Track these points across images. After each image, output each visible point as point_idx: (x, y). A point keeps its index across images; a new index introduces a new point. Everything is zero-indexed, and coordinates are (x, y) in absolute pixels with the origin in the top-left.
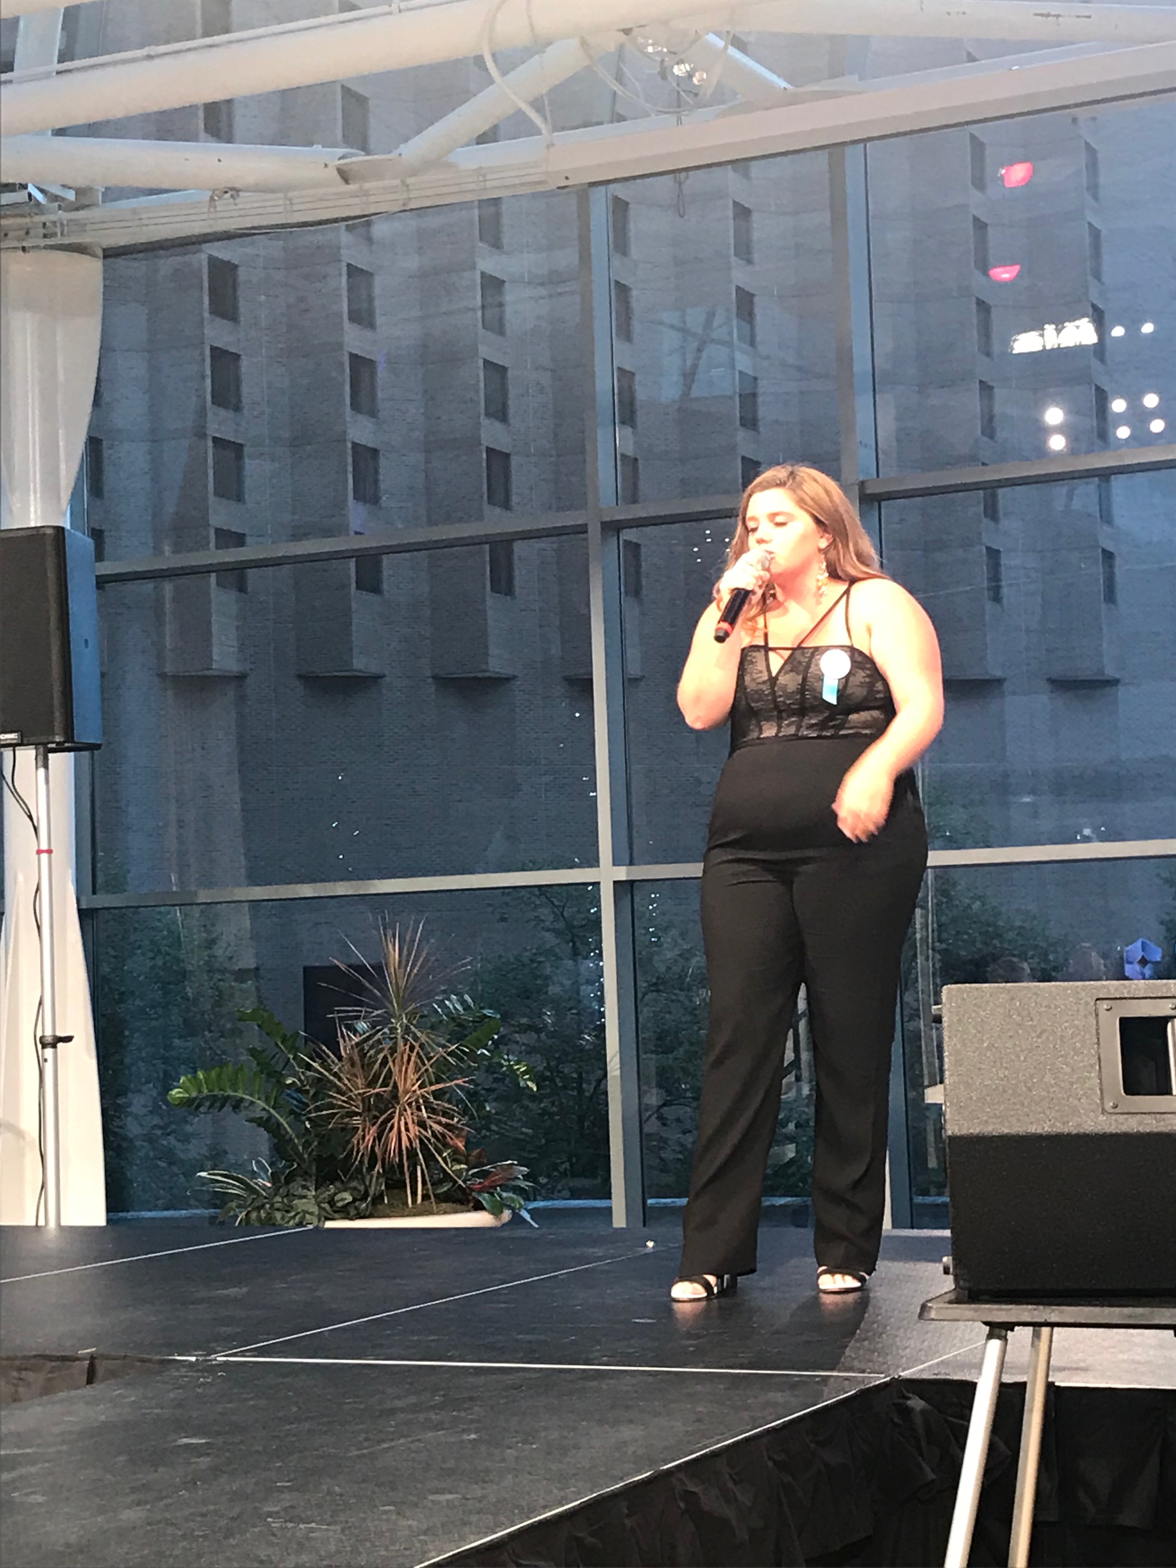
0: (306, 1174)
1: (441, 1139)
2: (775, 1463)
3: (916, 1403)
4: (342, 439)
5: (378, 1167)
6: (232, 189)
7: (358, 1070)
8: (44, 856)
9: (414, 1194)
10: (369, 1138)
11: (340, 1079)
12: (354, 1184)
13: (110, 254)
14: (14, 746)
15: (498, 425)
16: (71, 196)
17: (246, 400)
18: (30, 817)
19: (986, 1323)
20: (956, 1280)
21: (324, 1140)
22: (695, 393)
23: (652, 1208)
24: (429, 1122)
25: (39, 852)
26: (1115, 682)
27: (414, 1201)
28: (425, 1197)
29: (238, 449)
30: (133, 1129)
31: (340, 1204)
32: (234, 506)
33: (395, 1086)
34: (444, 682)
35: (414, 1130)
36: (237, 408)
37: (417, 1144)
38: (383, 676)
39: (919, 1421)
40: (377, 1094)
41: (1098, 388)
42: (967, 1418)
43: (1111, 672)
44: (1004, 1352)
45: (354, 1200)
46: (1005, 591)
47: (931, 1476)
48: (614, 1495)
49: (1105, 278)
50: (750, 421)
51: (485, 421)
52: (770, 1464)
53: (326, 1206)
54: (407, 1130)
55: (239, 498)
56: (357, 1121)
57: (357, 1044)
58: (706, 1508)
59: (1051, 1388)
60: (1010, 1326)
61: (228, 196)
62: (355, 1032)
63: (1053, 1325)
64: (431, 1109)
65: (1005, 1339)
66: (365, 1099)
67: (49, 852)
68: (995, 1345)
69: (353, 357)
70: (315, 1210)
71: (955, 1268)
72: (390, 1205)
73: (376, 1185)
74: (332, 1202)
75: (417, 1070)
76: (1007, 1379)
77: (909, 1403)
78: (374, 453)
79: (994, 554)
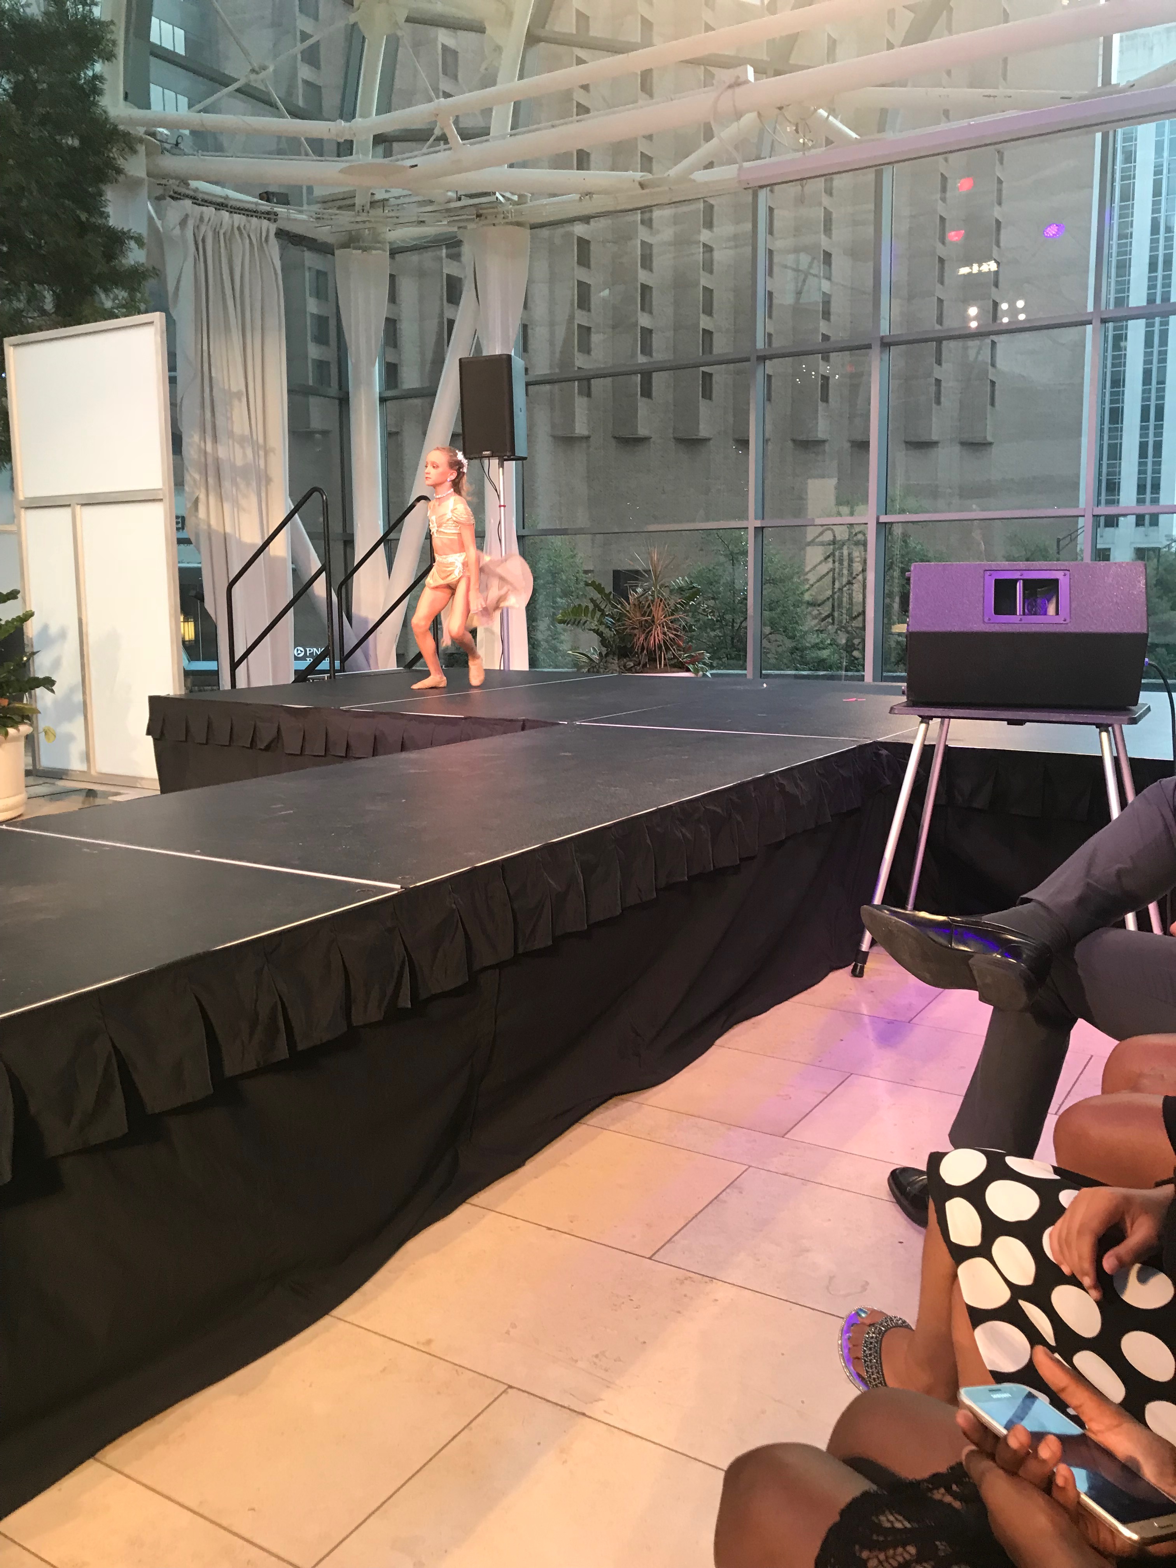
0: (614, 654)
1: (672, 640)
2: (819, 773)
3: (884, 752)
4: (636, 324)
5: (645, 652)
6: (590, 193)
7: (637, 610)
8: (502, 508)
9: (660, 664)
10: (641, 639)
11: (630, 613)
12: (634, 659)
13: (533, 227)
14: (488, 457)
15: (708, 318)
16: (515, 198)
17: (593, 306)
18: (496, 490)
19: (920, 716)
20: (908, 698)
21: (622, 639)
22: (801, 301)
23: (764, 675)
24: (668, 633)
25: (500, 506)
26: (991, 444)
27: (660, 667)
28: (665, 665)
29: (589, 329)
30: (540, 636)
31: (628, 667)
32: (586, 356)
33: (653, 617)
34: (680, 441)
35: (661, 636)
36: (589, 310)
37: (662, 643)
38: (651, 438)
39: (885, 761)
40: (646, 620)
41: (994, 301)
42: (908, 760)
43: (989, 439)
44: (927, 729)
45: (635, 665)
46: (942, 399)
47: (888, 783)
48: (749, 782)
49: (1002, 244)
50: (826, 315)
51: (702, 316)
52: (817, 774)
53: (622, 667)
54: (658, 636)
55: (588, 352)
56: (636, 631)
57: (637, 598)
58: (787, 790)
59: (946, 747)
60: (931, 718)
61: (588, 197)
62: (636, 592)
63: (950, 718)
64: (669, 628)
65: (928, 724)
66: (640, 622)
67: (504, 506)
68: (923, 726)
69: (642, 285)
70: (618, 669)
71: (908, 691)
72: (649, 668)
73: (644, 659)
74: (625, 666)
75: (663, 609)
76: (926, 743)
77: (880, 752)
78: (650, 331)
79: (938, 382)
